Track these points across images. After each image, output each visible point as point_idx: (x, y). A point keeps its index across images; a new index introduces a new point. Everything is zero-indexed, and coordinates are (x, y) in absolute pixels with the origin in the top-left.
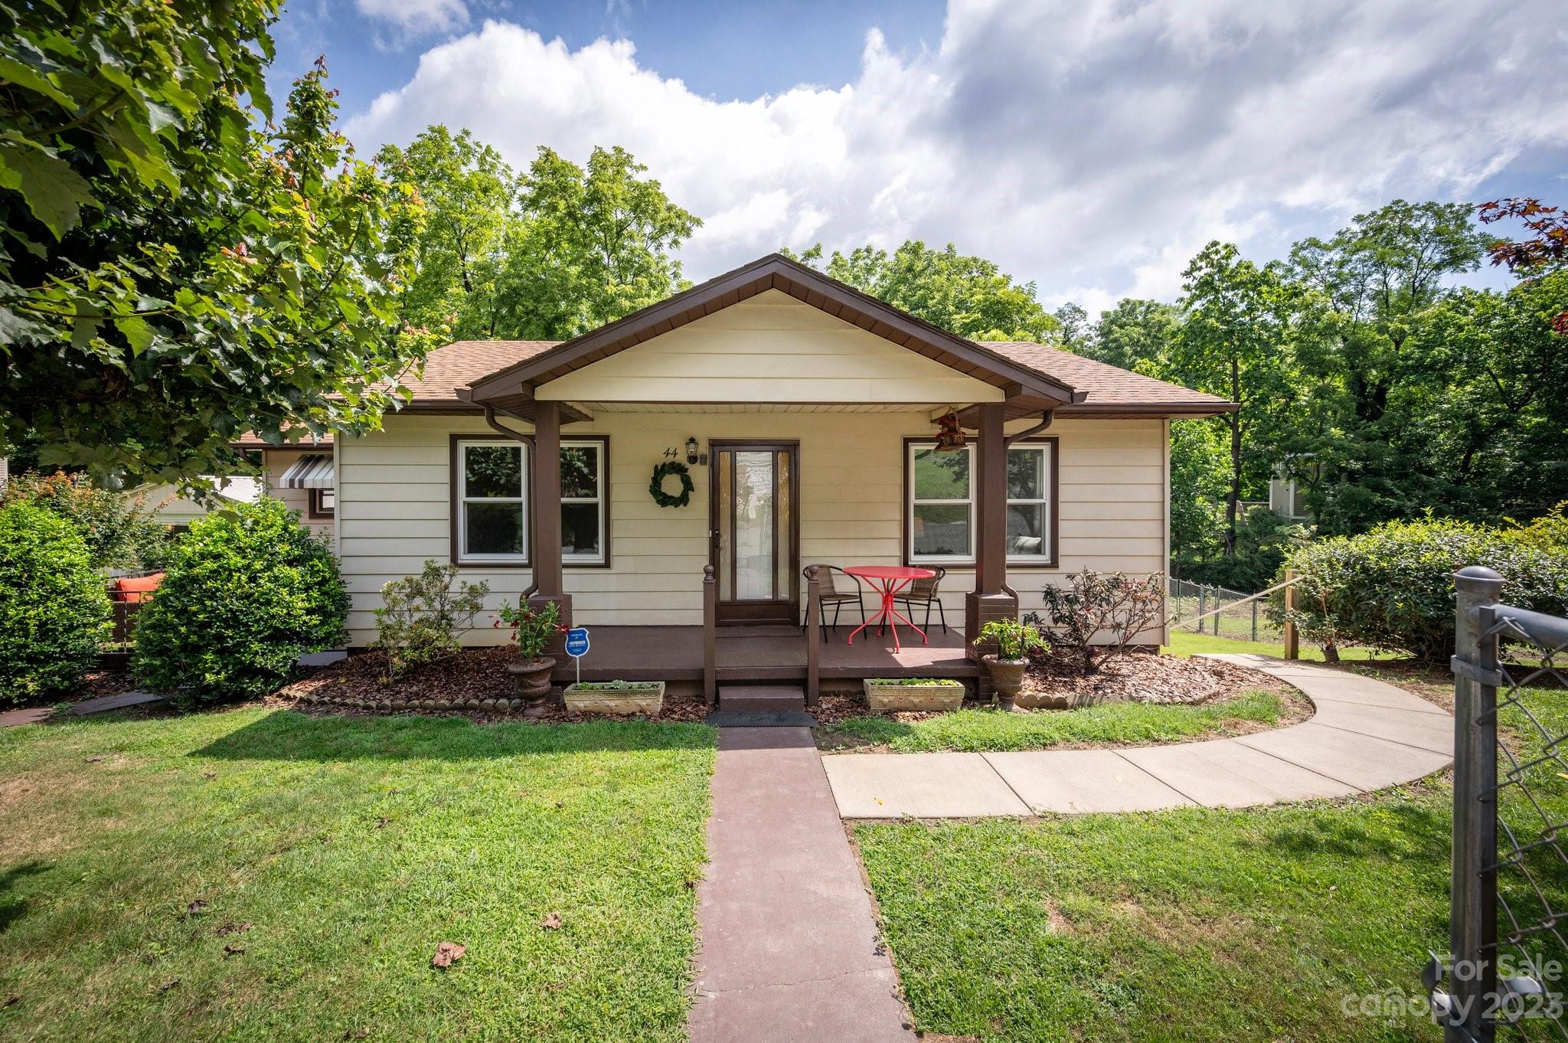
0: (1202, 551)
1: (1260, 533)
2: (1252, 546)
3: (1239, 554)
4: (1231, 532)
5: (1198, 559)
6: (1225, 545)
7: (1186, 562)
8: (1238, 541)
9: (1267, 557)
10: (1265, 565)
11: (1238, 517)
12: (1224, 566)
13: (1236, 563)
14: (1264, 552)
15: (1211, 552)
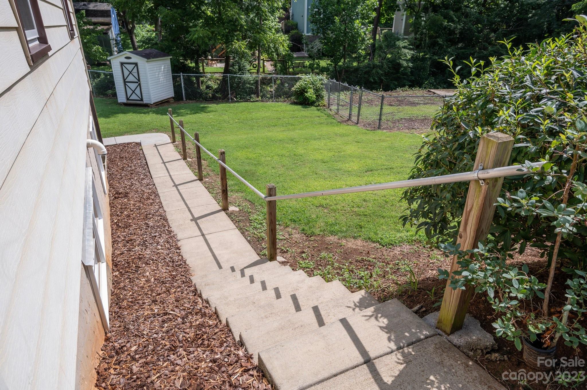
0: (358, 59)
1: (388, 46)
2: (383, 55)
3: (377, 61)
4: (373, 45)
5: (355, 64)
6: (369, 54)
7: (348, 67)
8: (377, 51)
9: (390, 62)
10: (389, 68)
11: (377, 37)
12: (367, 69)
13: (375, 66)
14: (389, 59)
15: (362, 59)
